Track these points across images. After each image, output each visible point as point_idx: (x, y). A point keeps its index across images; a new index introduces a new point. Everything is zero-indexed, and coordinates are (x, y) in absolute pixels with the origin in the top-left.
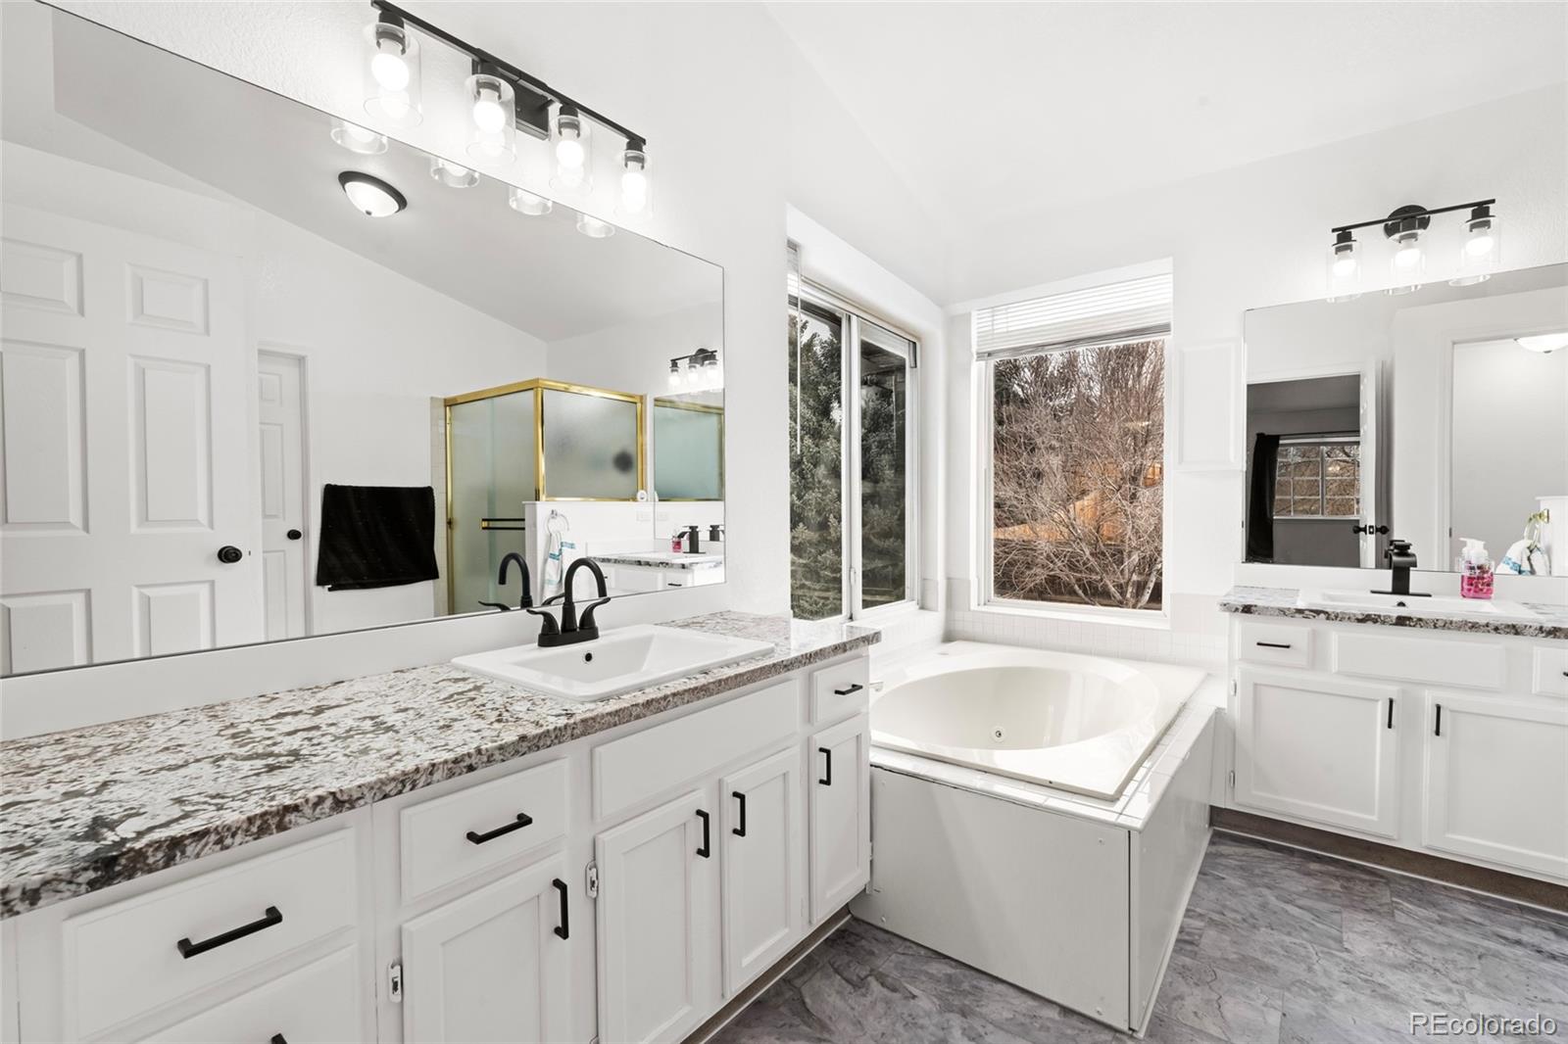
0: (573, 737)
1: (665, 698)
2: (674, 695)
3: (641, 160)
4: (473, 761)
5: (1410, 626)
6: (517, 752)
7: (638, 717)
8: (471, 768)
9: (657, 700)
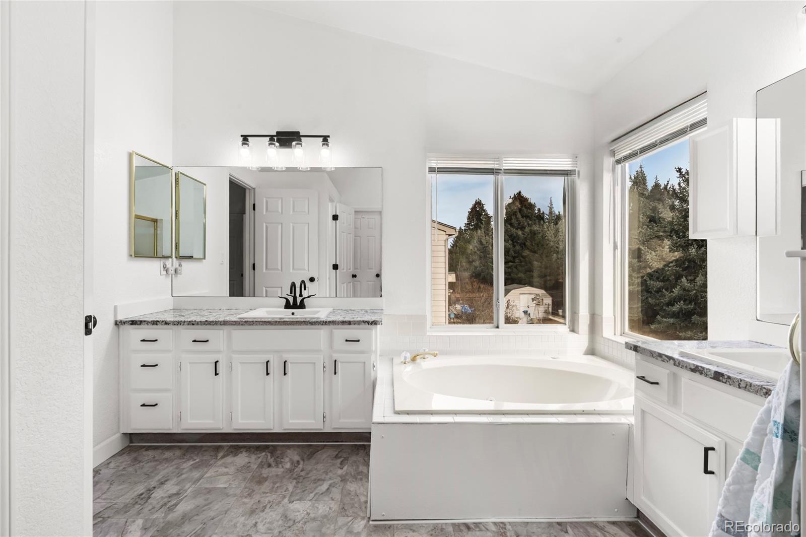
0: (220, 325)
1: (253, 321)
2: (256, 321)
3: (327, 145)
4: (194, 323)
5: (723, 382)
6: (204, 324)
7: (242, 325)
8: (193, 324)
9: (250, 322)
